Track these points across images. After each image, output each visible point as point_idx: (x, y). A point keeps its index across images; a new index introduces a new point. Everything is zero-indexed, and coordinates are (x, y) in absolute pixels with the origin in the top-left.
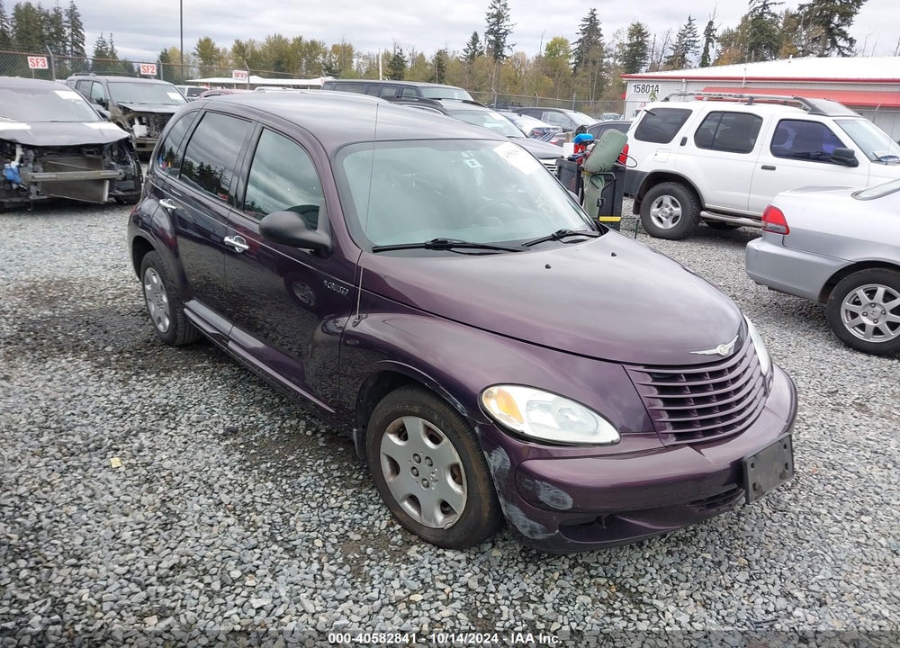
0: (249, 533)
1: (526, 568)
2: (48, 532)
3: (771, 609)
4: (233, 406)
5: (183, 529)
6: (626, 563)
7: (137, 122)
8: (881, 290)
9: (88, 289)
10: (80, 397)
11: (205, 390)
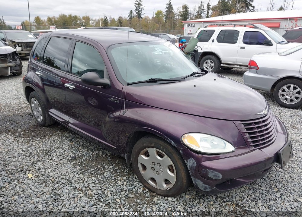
0: (90, 199)
1: (200, 201)
2: (7, 209)
3: (293, 207)
4: (72, 148)
5: (63, 200)
6: (235, 195)
7: (17, 46)
8: (292, 86)
9: (7, 107)
10: (11, 150)
11: (60, 143)
